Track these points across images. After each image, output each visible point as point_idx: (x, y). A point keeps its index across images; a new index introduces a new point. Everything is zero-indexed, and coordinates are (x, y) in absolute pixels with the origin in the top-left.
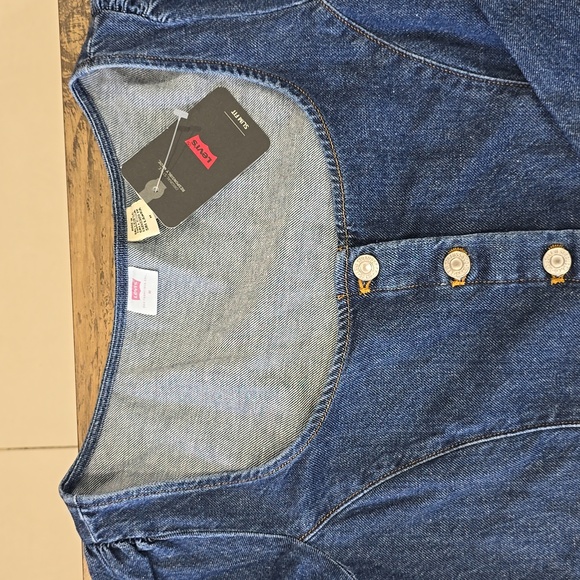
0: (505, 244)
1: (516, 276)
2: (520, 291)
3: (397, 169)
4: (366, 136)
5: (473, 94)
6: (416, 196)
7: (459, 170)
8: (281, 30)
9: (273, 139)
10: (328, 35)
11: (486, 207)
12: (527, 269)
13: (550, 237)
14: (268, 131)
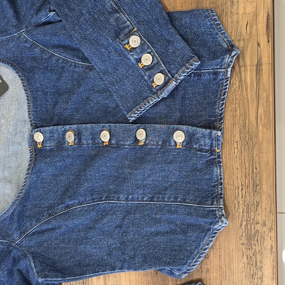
0: (86, 129)
1: (91, 142)
2: (94, 148)
3: (52, 98)
4: (39, 86)
5: (77, 70)
6: (58, 110)
7: (71, 99)
8: (11, 45)
9: (10, 86)
10: (26, 46)
11: (81, 114)
12: (96, 139)
13: (103, 127)
14: (8, 83)
